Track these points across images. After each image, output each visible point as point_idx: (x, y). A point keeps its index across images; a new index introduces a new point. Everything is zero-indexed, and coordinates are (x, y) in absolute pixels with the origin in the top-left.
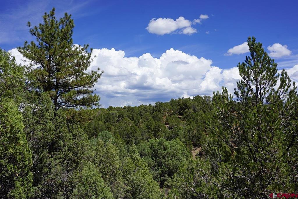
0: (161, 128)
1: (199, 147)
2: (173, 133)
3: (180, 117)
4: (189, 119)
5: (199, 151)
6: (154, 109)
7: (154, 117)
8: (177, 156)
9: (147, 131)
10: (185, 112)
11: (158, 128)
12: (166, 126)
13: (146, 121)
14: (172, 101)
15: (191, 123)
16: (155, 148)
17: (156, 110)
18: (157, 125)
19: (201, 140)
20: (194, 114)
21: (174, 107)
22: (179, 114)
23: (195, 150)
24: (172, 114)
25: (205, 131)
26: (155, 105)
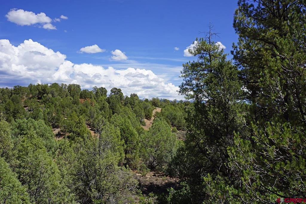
0: (21, 110)
1: (57, 128)
2: (33, 115)
3: (38, 100)
4: (48, 103)
5: (58, 132)
6: (13, 92)
7: (13, 99)
8: (45, 135)
9: (5, 112)
10: (44, 97)
11: (17, 110)
12: (25, 108)
13: (4, 102)
14: (31, 86)
15: (50, 106)
16: (23, 128)
17: (15, 93)
18: (17, 107)
19: (59, 122)
20: (53, 99)
21: (33, 91)
22: (37, 98)
23: (54, 130)
24: (31, 98)
25: (63, 114)
26: (14, 88)
